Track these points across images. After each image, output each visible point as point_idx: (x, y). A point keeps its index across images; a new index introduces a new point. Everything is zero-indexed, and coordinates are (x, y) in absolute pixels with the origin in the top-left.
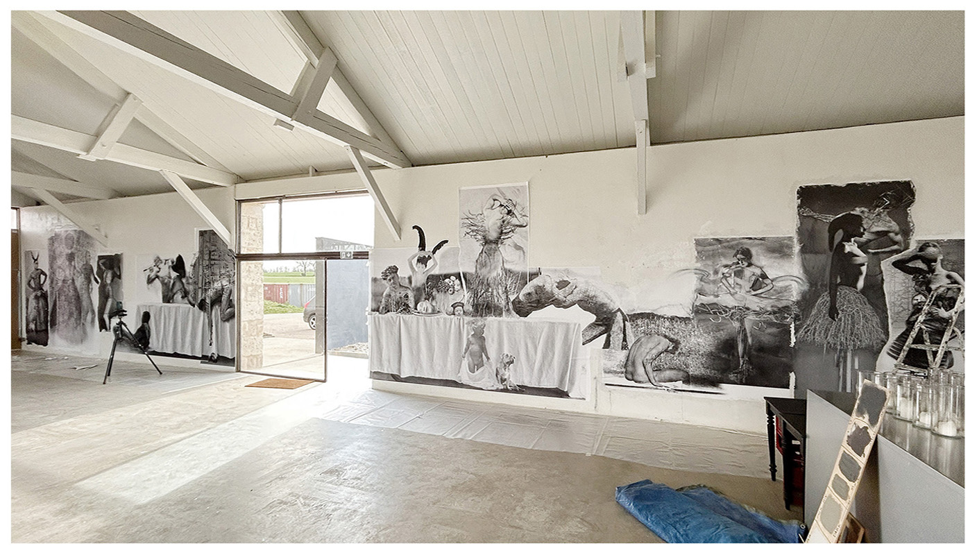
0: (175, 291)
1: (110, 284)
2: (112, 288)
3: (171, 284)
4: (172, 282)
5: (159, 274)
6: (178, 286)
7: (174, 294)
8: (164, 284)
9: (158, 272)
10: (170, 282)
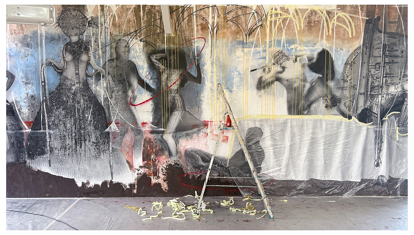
0: (312, 98)
1: (178, 91)
2: (181, 96)
3: (306, 89)
4: (308, 86)
5: (280, 76)
6: (319, 91)
7: (312, 103)
8: (290, 88)
9: (281, 72)
10: (304, 86)
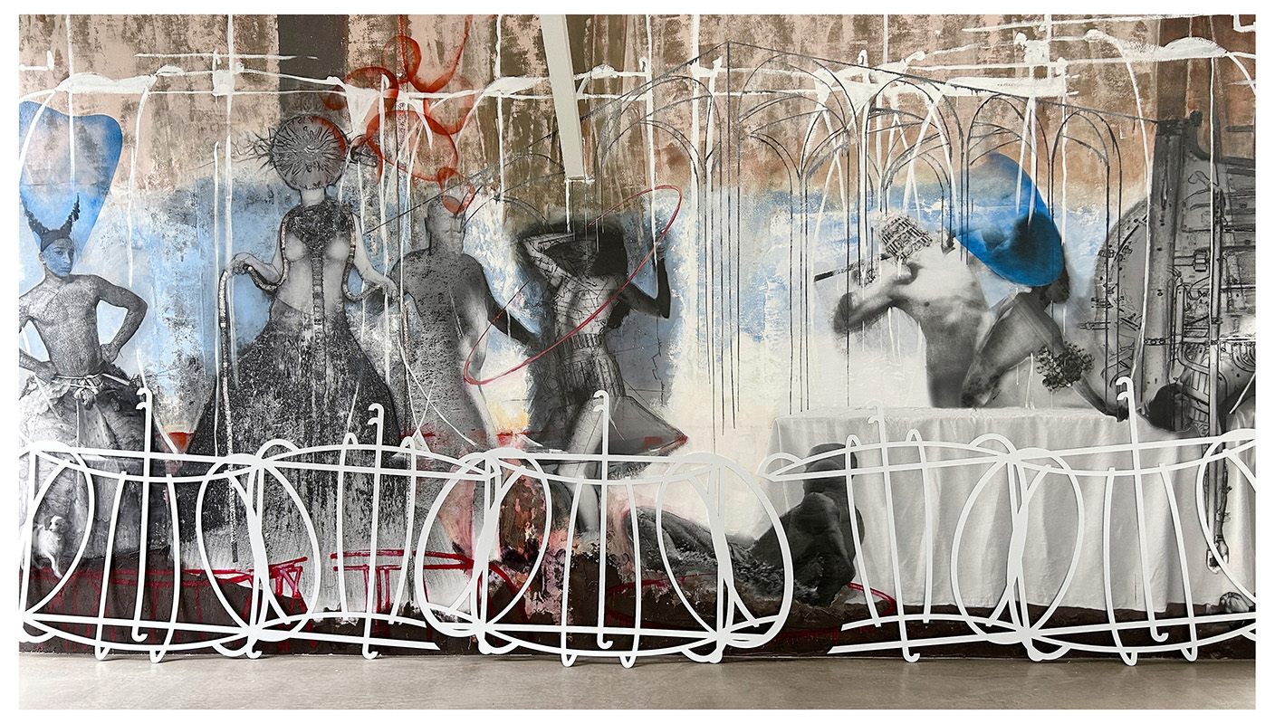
0: (1005, 356)
1: (602, 339)
2: (610, 354)
3: (983, 329)
4: (989, 320)
5: (905, 291)
6: (1022, 336)
7: (1003, 371)
8: (935, 326)
9: (905, 282)
